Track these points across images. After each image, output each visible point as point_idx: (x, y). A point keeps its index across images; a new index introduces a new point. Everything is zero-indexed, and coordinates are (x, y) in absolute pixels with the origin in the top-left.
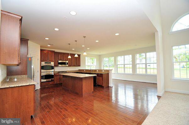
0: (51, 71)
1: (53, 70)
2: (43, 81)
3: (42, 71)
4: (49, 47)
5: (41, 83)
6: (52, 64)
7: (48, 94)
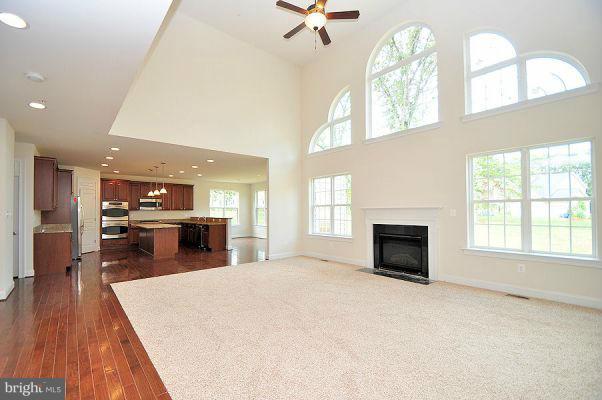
0: (122, 218)
1: (126, 218)
2: (104, 236)
3: (104, 218)
4: (117, 175)
5: (103, 241)
6: (125, 205)
7: (117, 262)
